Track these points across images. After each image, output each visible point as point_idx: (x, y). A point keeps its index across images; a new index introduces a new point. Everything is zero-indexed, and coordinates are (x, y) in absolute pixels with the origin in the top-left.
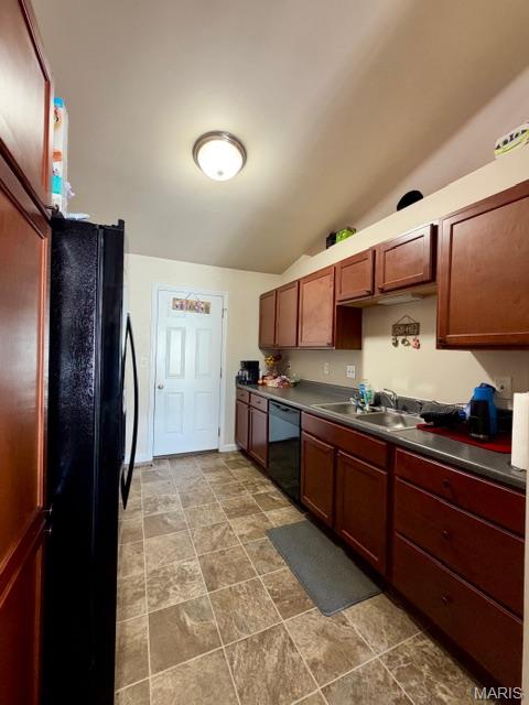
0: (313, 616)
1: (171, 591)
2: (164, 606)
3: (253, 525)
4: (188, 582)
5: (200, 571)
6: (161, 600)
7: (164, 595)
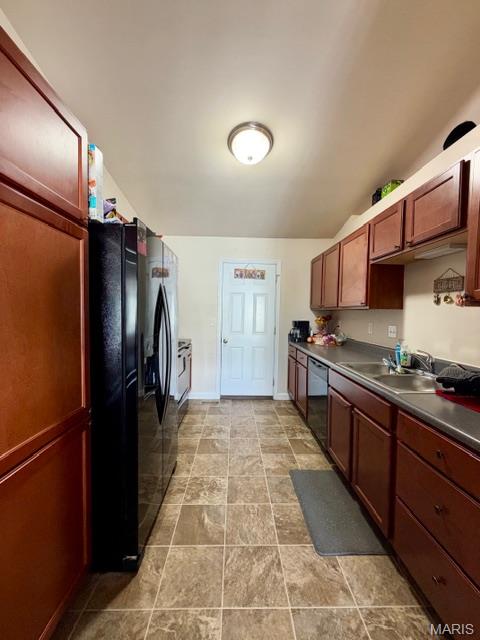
0: (307, 551)
1: (202, 494)
2: (194, 503)
3: (281, 463)
4: (215, 492)
5: (227, 487)
6: (193, 498)
7: (196, 496)
